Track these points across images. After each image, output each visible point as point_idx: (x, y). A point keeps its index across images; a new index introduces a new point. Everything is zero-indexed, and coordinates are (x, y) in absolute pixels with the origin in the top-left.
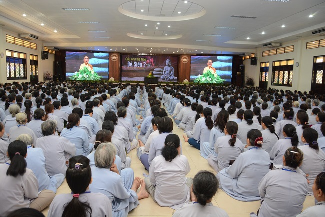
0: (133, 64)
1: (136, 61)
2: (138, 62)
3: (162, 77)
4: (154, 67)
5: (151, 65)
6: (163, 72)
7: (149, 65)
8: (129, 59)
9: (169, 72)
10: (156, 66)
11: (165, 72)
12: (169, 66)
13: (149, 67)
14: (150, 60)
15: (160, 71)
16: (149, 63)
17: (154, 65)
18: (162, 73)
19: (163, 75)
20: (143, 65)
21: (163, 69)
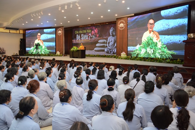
0: (81, 37)
1: (83, 33)
2: (84, 34)
3: (106, 50)
4: (98, 38)
5: (96, 36)
6: (106, 43)
7: (94, 37)
8: (77, 32)
9: (113, 43)
10: (100, 36)
11: (109, 43)
12: (113, 36)
13: (93, 39)
14: (94, 31)
15: (104, 43)
16: (94, 34)
17: (98, 35)
18: (105, 45)
19: (107, 47)
20: (88, 37)
21: (107, 39)
